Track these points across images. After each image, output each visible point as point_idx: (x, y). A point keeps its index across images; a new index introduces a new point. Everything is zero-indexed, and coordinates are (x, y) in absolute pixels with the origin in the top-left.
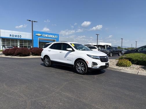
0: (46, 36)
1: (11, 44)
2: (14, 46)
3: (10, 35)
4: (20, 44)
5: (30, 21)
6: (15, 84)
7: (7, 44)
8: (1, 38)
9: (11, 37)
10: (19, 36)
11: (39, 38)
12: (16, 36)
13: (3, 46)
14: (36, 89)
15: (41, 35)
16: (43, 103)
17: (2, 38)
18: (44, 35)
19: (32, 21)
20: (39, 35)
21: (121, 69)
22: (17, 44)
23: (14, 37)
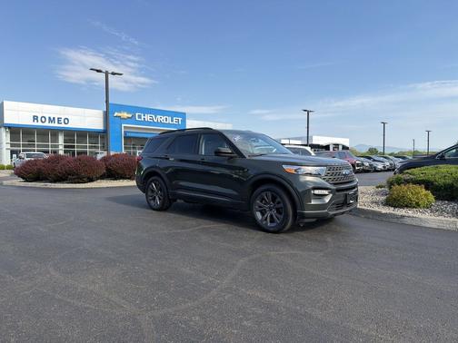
0: (148, 117)
1: (38, 146)
2: (47, 152)
3: (35, 118)
4: (65, 147)
5: (98, 71)
6: (85, 268)
7: (24, 145)
8: (5, 127)
9: (35, 124)
10: (62, 121)
11: (123, 125)
12: (52, 120)
13: (12, 152)
14: (156, 280)
15: (130, 116)
16: (192, 323)
17: (9, 128)
18: (140, 117)
19: (107, 73)
20: (125, 115)
21: (403, 217)
22: (57, 146)
23: (47, 124)
